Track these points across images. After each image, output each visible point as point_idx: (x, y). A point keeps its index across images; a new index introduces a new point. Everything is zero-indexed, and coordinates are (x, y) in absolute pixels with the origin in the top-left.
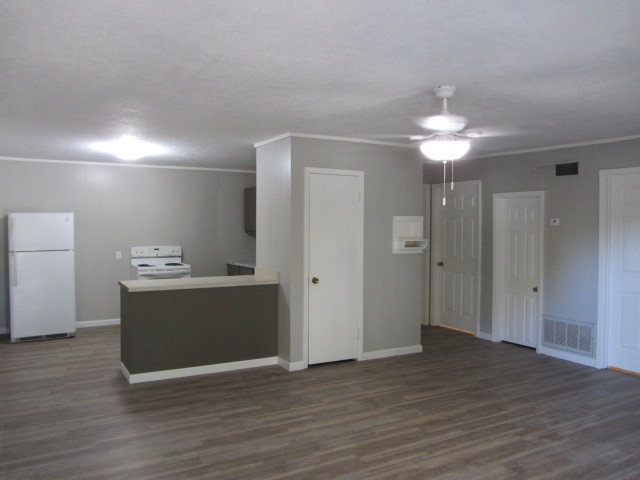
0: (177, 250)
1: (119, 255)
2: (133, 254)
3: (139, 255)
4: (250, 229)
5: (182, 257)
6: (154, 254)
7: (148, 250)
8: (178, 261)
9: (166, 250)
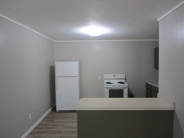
0: (123, 76)
1: (99, 78)
2: (105, 78)
3: (107, 78)
4: (156, 67)
5: (125, 79)
6: (113, 77)
7: (110, 76)
8: (123, 81)
9: (118, 76)
